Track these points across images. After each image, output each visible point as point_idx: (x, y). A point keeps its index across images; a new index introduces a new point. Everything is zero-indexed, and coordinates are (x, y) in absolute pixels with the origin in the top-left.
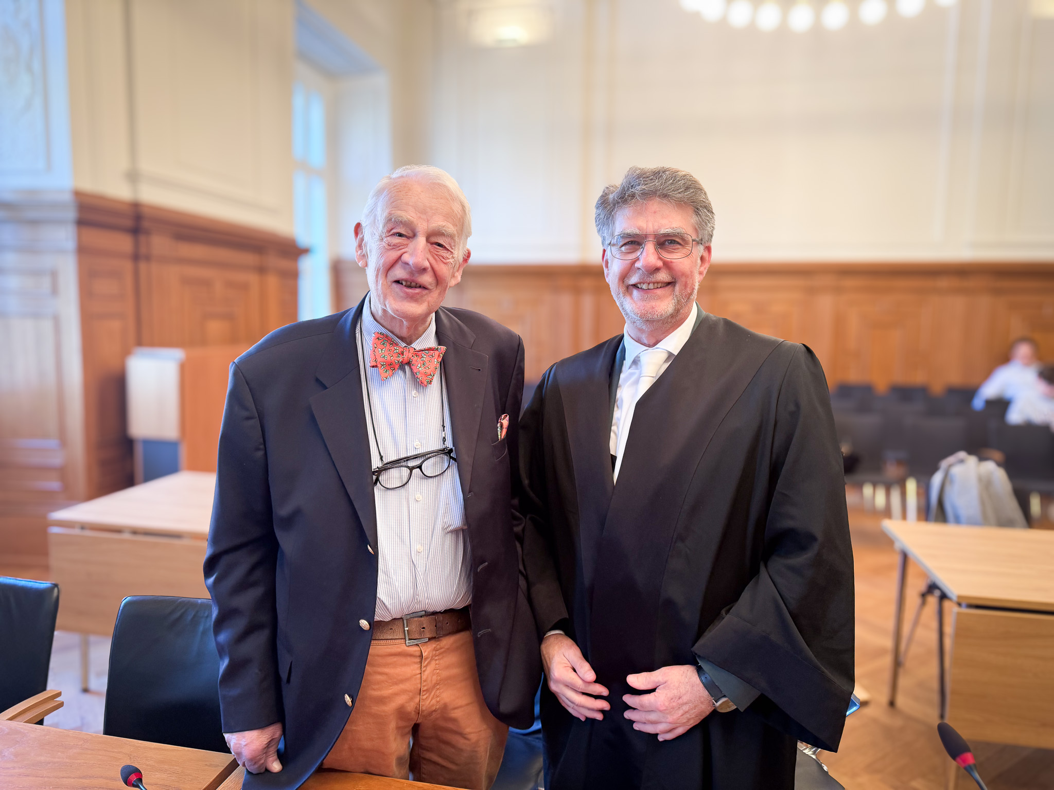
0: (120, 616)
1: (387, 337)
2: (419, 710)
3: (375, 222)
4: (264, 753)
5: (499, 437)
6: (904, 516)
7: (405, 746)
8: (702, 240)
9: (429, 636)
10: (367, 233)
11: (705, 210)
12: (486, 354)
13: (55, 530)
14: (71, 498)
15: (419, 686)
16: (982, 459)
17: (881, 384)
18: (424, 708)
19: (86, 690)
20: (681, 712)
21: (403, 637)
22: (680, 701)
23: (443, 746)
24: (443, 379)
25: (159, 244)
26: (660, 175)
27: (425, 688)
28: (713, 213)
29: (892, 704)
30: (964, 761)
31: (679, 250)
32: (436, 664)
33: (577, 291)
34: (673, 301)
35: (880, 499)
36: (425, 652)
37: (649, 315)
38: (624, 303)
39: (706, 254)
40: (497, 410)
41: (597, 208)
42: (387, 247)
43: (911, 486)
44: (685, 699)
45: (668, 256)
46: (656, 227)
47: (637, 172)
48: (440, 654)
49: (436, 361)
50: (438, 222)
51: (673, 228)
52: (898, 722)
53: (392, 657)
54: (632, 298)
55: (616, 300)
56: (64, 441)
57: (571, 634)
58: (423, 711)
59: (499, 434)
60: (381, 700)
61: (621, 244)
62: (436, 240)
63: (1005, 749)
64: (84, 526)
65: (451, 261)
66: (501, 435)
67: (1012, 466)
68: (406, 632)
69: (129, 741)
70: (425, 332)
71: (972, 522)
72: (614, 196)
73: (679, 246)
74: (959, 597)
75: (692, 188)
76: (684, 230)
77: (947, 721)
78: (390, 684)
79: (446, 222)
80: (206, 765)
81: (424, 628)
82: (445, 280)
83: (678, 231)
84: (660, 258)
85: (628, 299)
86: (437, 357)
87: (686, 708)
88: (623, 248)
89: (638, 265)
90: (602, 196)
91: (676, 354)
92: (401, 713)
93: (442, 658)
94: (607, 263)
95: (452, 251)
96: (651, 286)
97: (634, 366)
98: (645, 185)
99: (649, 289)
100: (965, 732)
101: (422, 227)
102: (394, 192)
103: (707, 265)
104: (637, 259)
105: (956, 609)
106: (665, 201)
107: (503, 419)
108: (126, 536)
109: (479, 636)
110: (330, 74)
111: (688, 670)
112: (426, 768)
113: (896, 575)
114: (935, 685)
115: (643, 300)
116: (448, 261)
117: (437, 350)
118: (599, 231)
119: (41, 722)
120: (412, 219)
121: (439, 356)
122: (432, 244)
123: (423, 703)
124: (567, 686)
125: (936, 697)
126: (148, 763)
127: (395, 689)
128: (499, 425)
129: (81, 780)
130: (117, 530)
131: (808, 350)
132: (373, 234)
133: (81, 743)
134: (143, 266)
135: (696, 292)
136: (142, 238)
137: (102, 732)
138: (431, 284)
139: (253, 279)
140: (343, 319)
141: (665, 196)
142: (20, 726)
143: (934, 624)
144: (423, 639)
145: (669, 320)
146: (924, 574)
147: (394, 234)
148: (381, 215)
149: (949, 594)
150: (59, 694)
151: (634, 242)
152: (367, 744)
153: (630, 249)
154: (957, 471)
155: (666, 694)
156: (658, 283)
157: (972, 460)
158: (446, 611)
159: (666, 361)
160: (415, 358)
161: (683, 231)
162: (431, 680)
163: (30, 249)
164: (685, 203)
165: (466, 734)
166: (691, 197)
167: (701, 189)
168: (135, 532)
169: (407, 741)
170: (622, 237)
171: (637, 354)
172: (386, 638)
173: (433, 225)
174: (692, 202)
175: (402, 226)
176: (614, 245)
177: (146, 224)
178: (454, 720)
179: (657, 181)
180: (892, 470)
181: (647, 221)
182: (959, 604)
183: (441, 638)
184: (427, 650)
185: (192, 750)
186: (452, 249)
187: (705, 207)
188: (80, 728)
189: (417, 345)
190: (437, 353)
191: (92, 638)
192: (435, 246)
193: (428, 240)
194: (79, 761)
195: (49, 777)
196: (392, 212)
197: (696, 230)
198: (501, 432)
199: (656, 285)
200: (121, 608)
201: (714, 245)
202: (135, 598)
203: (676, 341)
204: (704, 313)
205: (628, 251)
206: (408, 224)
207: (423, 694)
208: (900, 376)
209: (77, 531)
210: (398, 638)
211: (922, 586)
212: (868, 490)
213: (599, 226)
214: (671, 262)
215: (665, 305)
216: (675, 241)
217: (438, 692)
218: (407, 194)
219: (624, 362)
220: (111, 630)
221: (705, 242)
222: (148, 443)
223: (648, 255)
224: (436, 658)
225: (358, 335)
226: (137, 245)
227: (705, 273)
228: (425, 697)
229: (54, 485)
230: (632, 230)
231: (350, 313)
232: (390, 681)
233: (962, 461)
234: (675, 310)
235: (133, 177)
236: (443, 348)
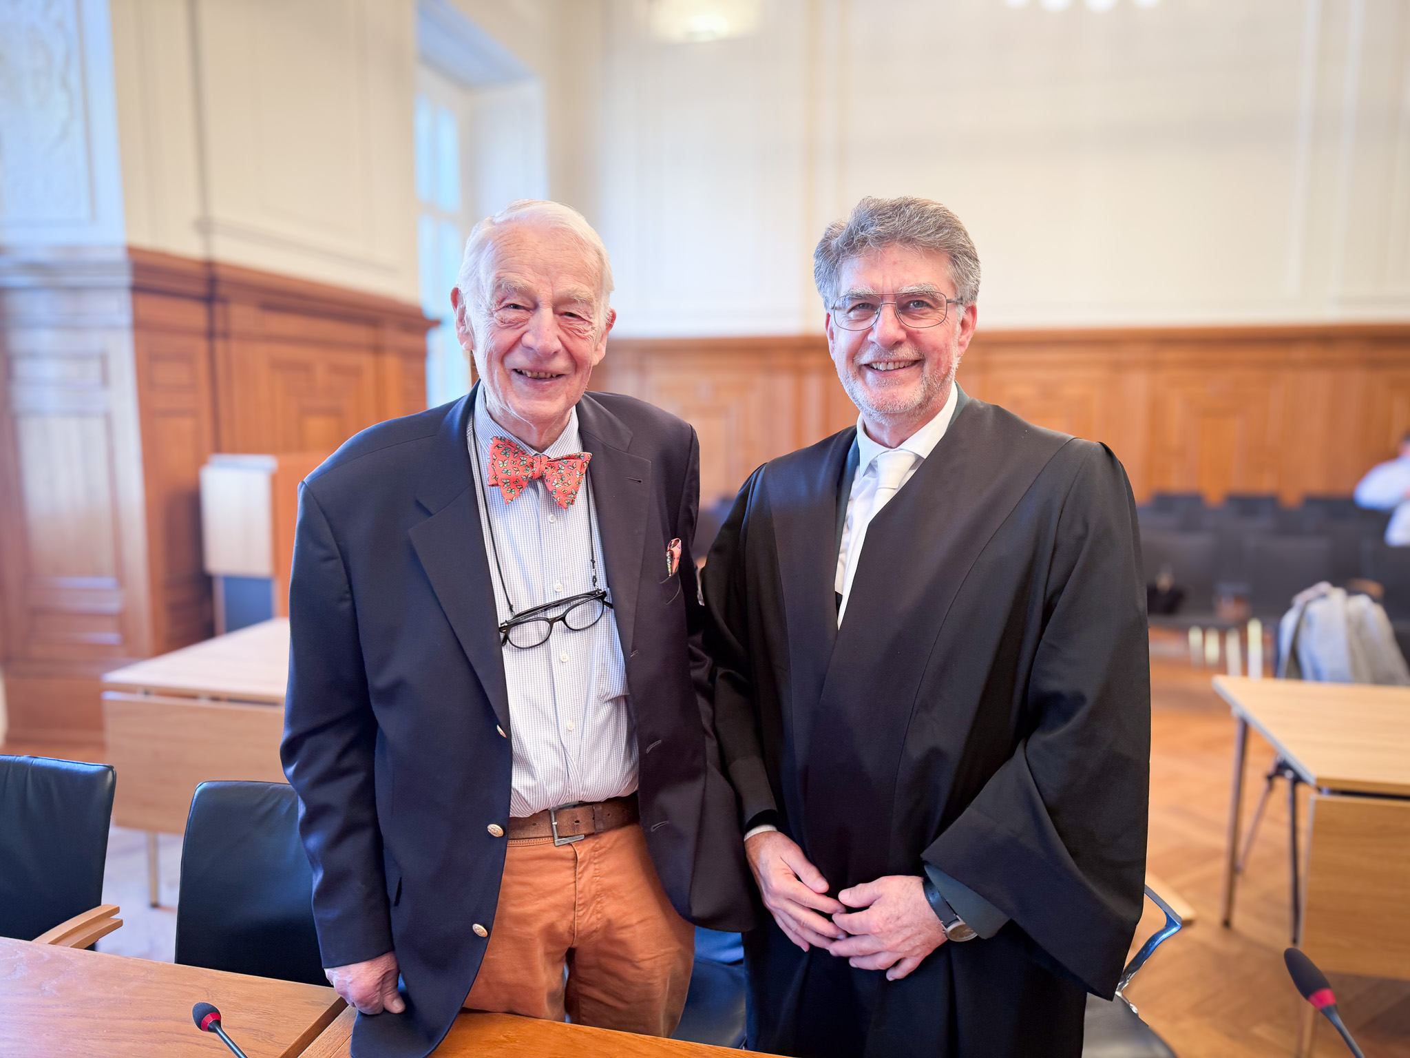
0: (194, 807)
1: (510, 443)
2: (574, 931)
3: (478, 289)
4: (378, 991)
5: (670, 570)
6: (1245, 670)
7: (558, 978)
8: (961, 299)
9: (584, 832)
10: (468, 301)
11: (967, 259)
12: (648, 459)
13: (110, 696)
14: (134, 654)
15: (574, 898)
16: (1352, 592)
17: (1214, 492)
18: (581, 928)
19: (155, 905)
20: (900, 938)
21: (551, 835)
22: (899, 923)
23: (608, 979)
24: (590, 494)
25: (241, 316)
26: (902, 210)
27: (581, 902)
28: (977, 260)
29: (1227, 923)
30: (1321, 1000)
31: (929, 315)
32: (596, 869)
33: (799, 372)
34: (922, 386)
35: (1212, 648)
36: (580, 853)
37: (889, 407)
38: (856, 390)
39: (968, 318)
40: (664, 533)
41: (817, 257)
42: (500, 324)
43: (1255, 630)
44: (906, 920)
45: (913, 325)
46: (896, 285)
47: (871, 205)
48: (600, 855)
49: (578, 473)
50: (567, 285)
51: (920, 285)
52: (1234, 948)
53: (537, 861)
54: (865, 383)
55: (844, 384)
56: (121, 579)
57: (784, 828)
58: (578, 932)
59: (669, 567)
60: (523, 920)
61: (849, 307)
62: (566, 310)
63: (1381, 985)
64: (147, 691)
65: (591, 333)
66: (671, 568)
67: (1392, 603)
68: (554, 827)
69: (206, 971)
70: (561, 434)
71: (1338, 679)
72: (837, 243)
73: (928, 310)
74: (1319, 780)
75: (946, 228)
76: (935, 287)
77: (1301, 948)
78: (536, 897)
79: (577, 283)
80: (306, 1002)
81: (577, 822)
82: (586, 361)
83: (927, 288)
84: (902, 328)
85: (859, 383)
86: (579, 468)
87: (908, 932)
88: (852, 314)
89: (871, 337)
90: (824, 241)
91: (925, 457)
92: (550, 933)
93: (603, 861)
94: (832, 334)
95: (590, 320)
96: (891, 366)
97: (870, 473)
98: (881, 225)
99: (888, 370)
100: (1322, 961)
101: (545, 294)
102: (500, 246)
103: (970, 333)
104: (870, 330)
105: (1314, 796)
106: (908, 248)
107: (674, 546)
108: (204, 703)
109: (652, 830)
110: (464, 84)
111: (911, 883)
112: (586, 1007)
113: (1233, 751)
114: (1287, 898)
115: (879, 386)
116: (586, 334)
117: (579, 457)
118: (820, 289)
119: (92, 947)
120: (529, 284)
121: (582, 466)
122: (561, 314)
123: (579, 921)
124: (790, 900)
125: (1287, 915)
126: (230, 1000)
127: (542, 903)
128: (668, 554)
129: (143, 1022)
130: (193, 696)
131: (1108, 451)
132: (478, 306)
133: (143, 974)
134: (219, 345)
135: (953, 372)
136: (218, 308)
137: (174, 961)
138: (566, 369)
139: (366, 361)
140: (448, 416)
141: (909, 240)
142: (66, 952)
143: (1286, 817)
144: (577, 837)
145: (917, 412)
146: (1272, 749)
147: (508, 306)
148: (487, 282)
149: (1304, 775)
150: (117, 910)
151: (866, 305)
152: (508, 977)
153: (861, 316)
154: (1317, 609)
155: (881, 912)
156: (900, 362)
157: (1338, 595)
158: (609, 801)
159: (912, 468)
160: (549, 471)
161: (934, 289)
162: (590, 890)
163: (72, 326)
164: (937, 249)
165: (635, 961)
166: (946, 240)
167: (959, 229)
168: (216, 698)
169: (560, 971)
170: (852, 299)
171: (873, 457)
172: (528, 837)
173: (561, 290)
174: (947, 247)
175: (516, 294)
176: (840, 309)
177: (222, 290)
178: (622, 943)
179: (897, 219)
180: (1228, 610)
181: (884, 276)
182: (1319, 790)
183: (600, 835)
184: (583, 851)
185: (289, 984)
186: (590, 318)
187: (966, 254)
188: (147, 956)
189: (552, 453)
190: (579, 461)
191: (162, 837)
192: (565, 317)
193: (555, 312)
194: (140, 998)
195: (103, 1018)
196: (502, 275)
197: (953, 285)
198: (671, 564)
199: (897, 364)
200: (195, 798)
201: (979, 304)
202: (213, 785)
203: (926, 440)
204: (968, 398)
205: (858, 318)
206: (525, 292)
207: (579, 909)
208: (1241, 482)
209: (139, 698)
210: (543, 835)
211: (1269, 767)
212: (1195, 636)
213: (820, 282)
214: (918, 332)
215: (911, 392)
216: (922, 301)
217: (599, 905)
218: (519, 248)
219: (858, 467)
220: (183, 826)
221: (966, 302)
222: (230, 580)
223: (886, 324)
224: (596, 861)
225: (470, 439)
226: (211, 317)
227: (967, 343)
228: (581, 913)
229: (110, 637)
230: (863, 288)
231: (457, 407)
232: (535, 894)
233: (1323, 596)
234: (925, 398)
235: (204, 226)
236: (588, 455)
